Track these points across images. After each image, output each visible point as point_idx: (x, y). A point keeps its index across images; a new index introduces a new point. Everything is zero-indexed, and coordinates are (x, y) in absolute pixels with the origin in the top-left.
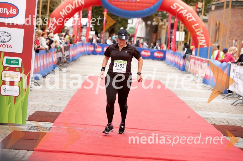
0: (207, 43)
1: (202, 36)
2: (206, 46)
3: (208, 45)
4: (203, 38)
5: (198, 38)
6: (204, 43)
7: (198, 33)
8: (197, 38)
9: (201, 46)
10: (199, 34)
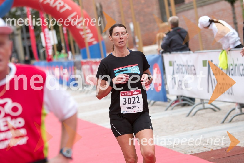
0: (95, 36)
1: (87, 29)
2: (95, 43)
3: (97, 40)
4: (89, 31)
5: (81, 33)
6: (92, 38)
7: (79, 26)
8: (79, 34)
9: (90, 43)
10: (82, 28)
